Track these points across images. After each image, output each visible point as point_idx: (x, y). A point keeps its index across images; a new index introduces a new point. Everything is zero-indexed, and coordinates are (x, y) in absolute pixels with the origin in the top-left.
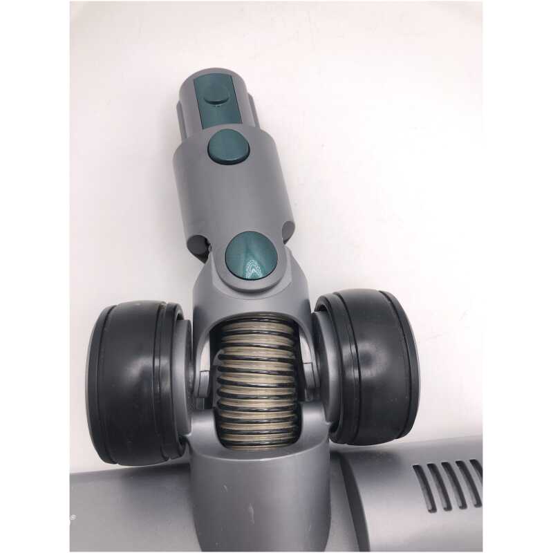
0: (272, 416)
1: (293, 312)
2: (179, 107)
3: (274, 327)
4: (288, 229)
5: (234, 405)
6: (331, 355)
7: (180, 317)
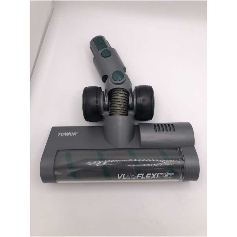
0: (122, 111)
1: (128, 89)
2: (91, 48)
3: (123, 92)
4: (125, 69)
5: (116, 108)
6: (135, 100)
7: (101, 90)
